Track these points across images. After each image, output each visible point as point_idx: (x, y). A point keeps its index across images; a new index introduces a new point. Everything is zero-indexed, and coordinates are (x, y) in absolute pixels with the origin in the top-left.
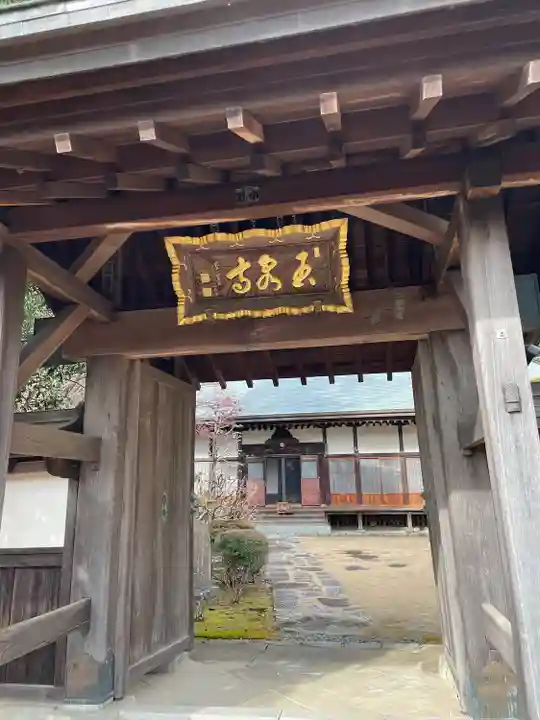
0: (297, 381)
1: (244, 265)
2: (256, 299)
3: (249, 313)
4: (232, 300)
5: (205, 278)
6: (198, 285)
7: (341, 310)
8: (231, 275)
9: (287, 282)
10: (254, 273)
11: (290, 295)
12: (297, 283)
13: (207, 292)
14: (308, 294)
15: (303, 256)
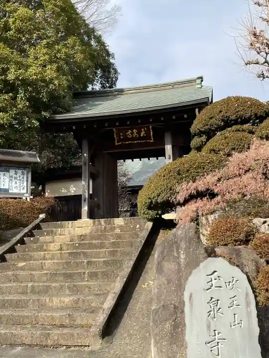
0: (139, 160)
1: (130, 131)
2: (133, 139)
3: (131, 142)
4: (127, 139)
5: (121, 134)
6: (120, 136)
7: (151, 141)
8: (127, 134)
9: (140, 135)
10: (132, 133)
11: (140, 138)
12: (142, 135)
13: (122, 137)
14: (144, 138)
15: (143, 130)
